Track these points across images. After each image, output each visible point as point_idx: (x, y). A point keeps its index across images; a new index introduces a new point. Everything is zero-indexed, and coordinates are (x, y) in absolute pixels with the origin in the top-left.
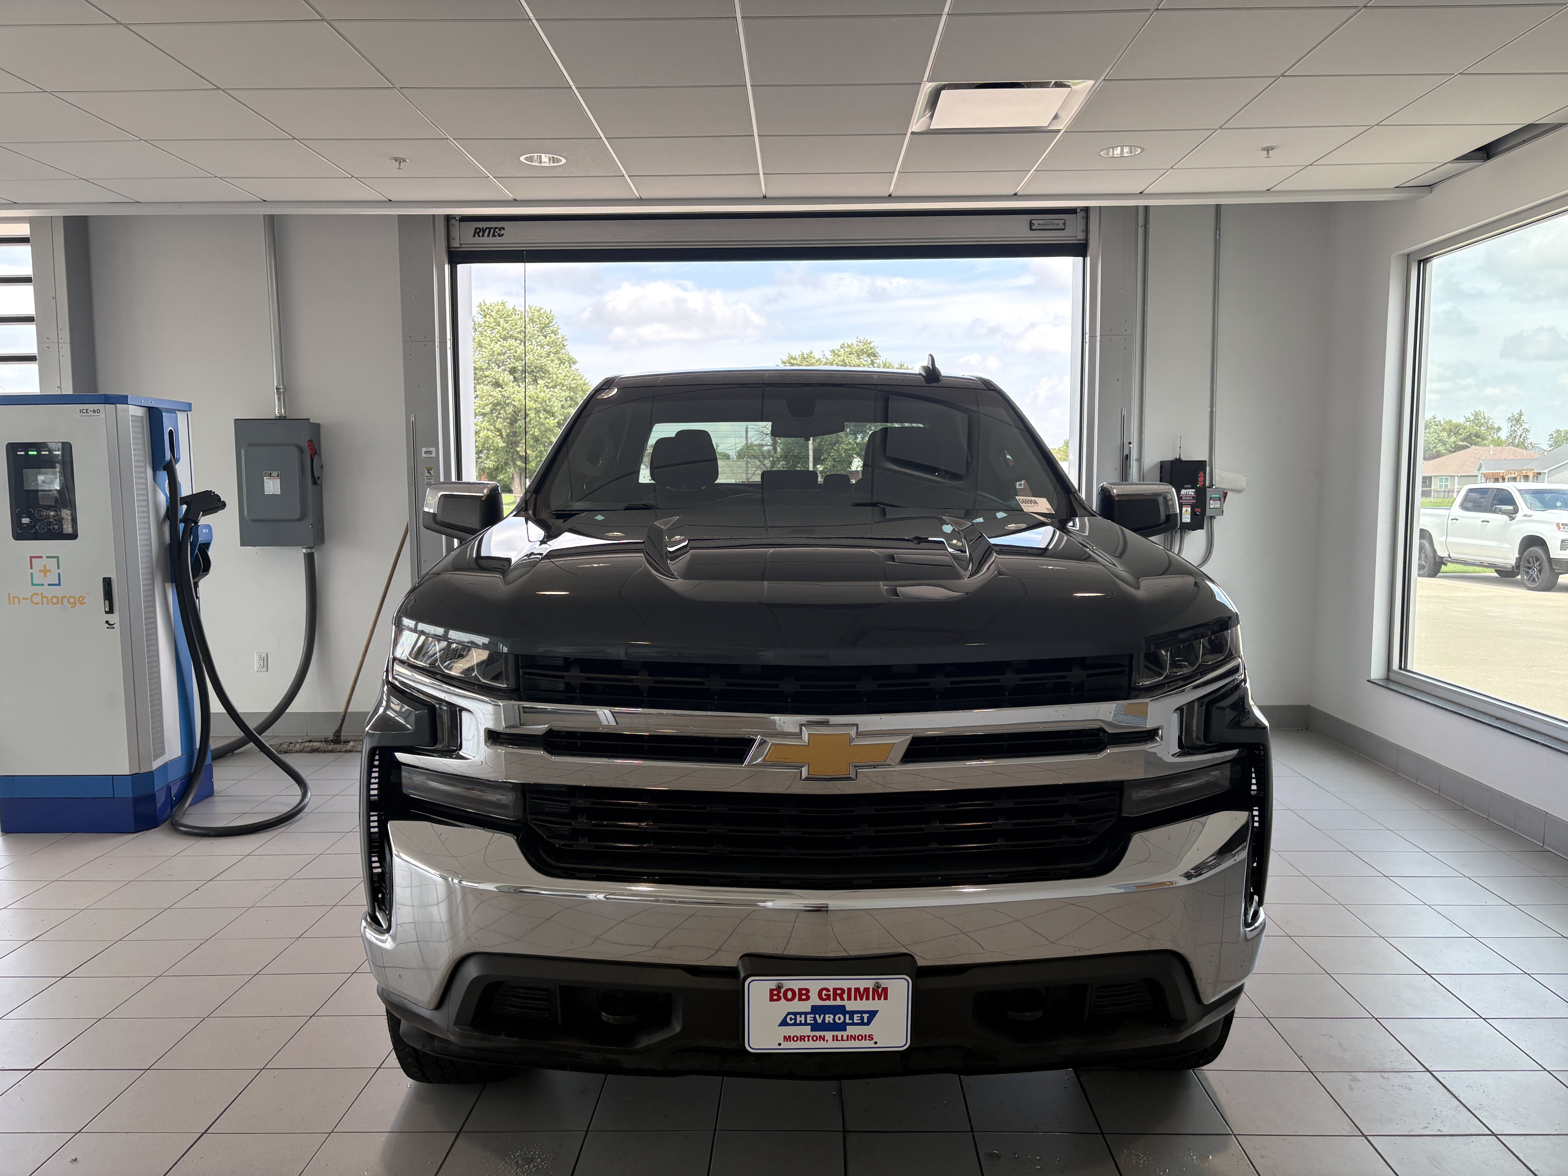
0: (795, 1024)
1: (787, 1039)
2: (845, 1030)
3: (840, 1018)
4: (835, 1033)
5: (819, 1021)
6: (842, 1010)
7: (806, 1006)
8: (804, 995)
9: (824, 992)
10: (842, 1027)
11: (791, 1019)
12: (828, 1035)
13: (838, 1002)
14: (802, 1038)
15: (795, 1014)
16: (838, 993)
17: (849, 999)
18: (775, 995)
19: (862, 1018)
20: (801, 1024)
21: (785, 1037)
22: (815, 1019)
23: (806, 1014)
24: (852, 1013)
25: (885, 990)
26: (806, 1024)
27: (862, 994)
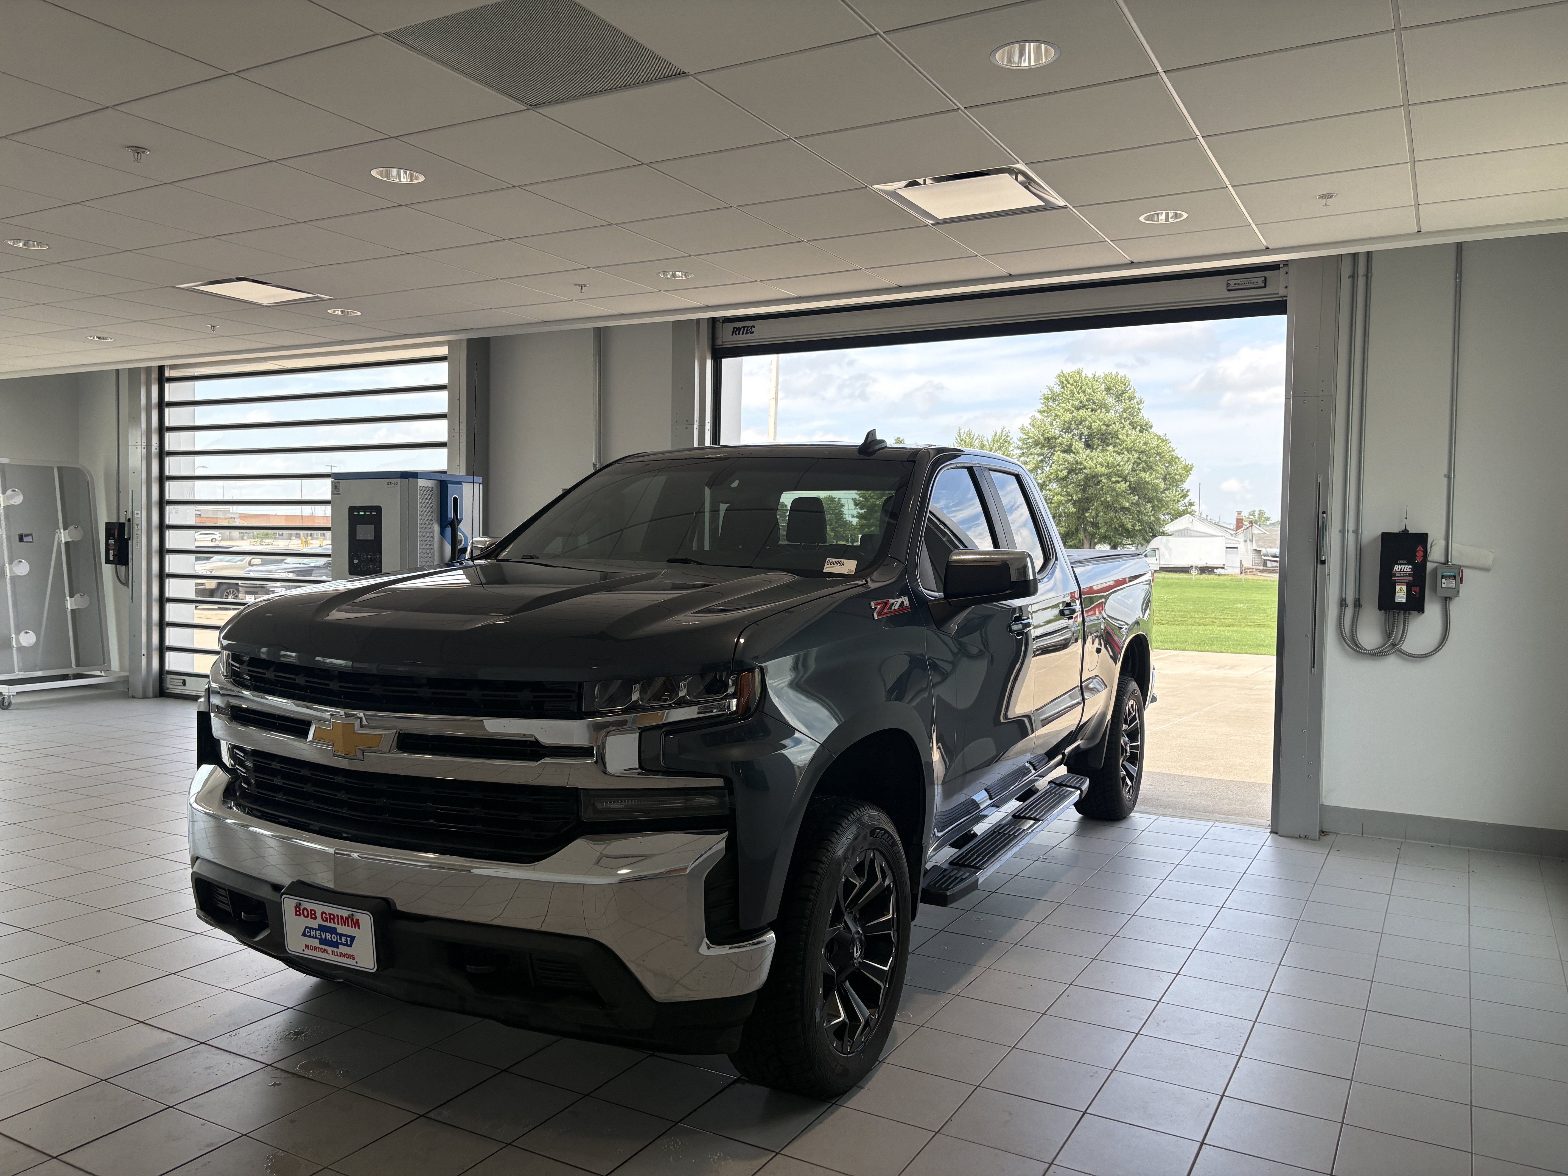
0: (310, 936)
1: (307, 947)
2: (338, 948)
3: (334, 938)
4: (333, 949)
5: (324, 937)
6: (333, 931)
7: (314, 924)
8: (312, 915)
9: (324, 915)
10: (335, 945)
11: (308, 932)
12: (330, 949)
13: (332, 925)
14: (315, 948)
15: (310, 928)
16: (332, 918)
17: (338, 924)
18: (299, 911)
19: (347, 941)
20: (313, 937)
21: (306, 945)
22: (321, 935)
23: (316, 930)
24: (341, 935)
25: (358, 920)
26: (316, 938)
27: (345, 921)
